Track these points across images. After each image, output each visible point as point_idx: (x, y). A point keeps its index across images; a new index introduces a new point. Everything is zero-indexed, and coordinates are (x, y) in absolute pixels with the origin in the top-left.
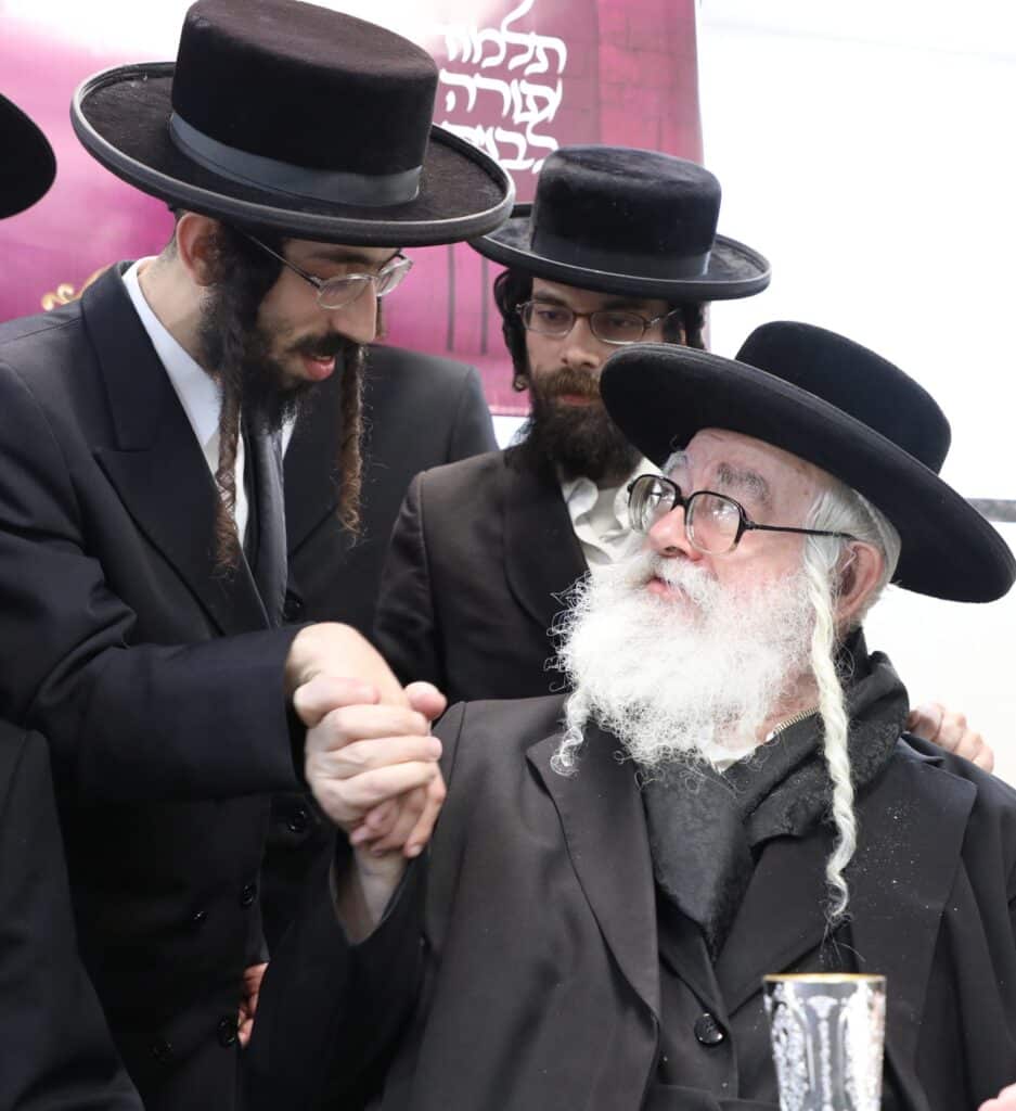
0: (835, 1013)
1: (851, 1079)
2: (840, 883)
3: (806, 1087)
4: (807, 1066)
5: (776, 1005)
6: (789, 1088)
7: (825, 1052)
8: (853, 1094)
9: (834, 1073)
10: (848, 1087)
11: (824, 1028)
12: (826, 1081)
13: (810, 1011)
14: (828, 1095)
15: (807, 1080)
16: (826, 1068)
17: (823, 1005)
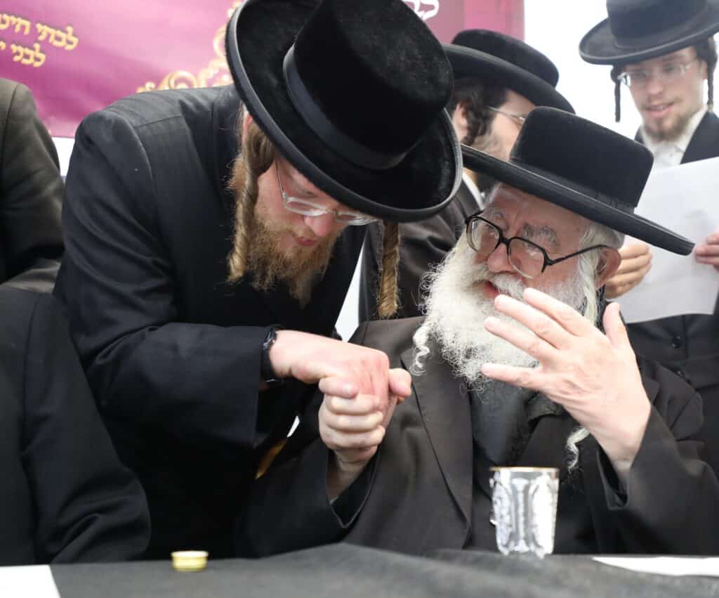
0: (527, 488)
1: (536, 526)
2: (574, 449)
3: (510, 530)
4: (511, 517)
5: (495, 483)
6: (501, 530)
7: (521, 510)
8: (536, 535)
9: (526, 522)
10: (534, 530)
11: (521, 497)
12: (521, 527)
13: (513, 488)
14: (522, 534)
15: (511, 526)
16: (522, 519)
17: (520, 484)
